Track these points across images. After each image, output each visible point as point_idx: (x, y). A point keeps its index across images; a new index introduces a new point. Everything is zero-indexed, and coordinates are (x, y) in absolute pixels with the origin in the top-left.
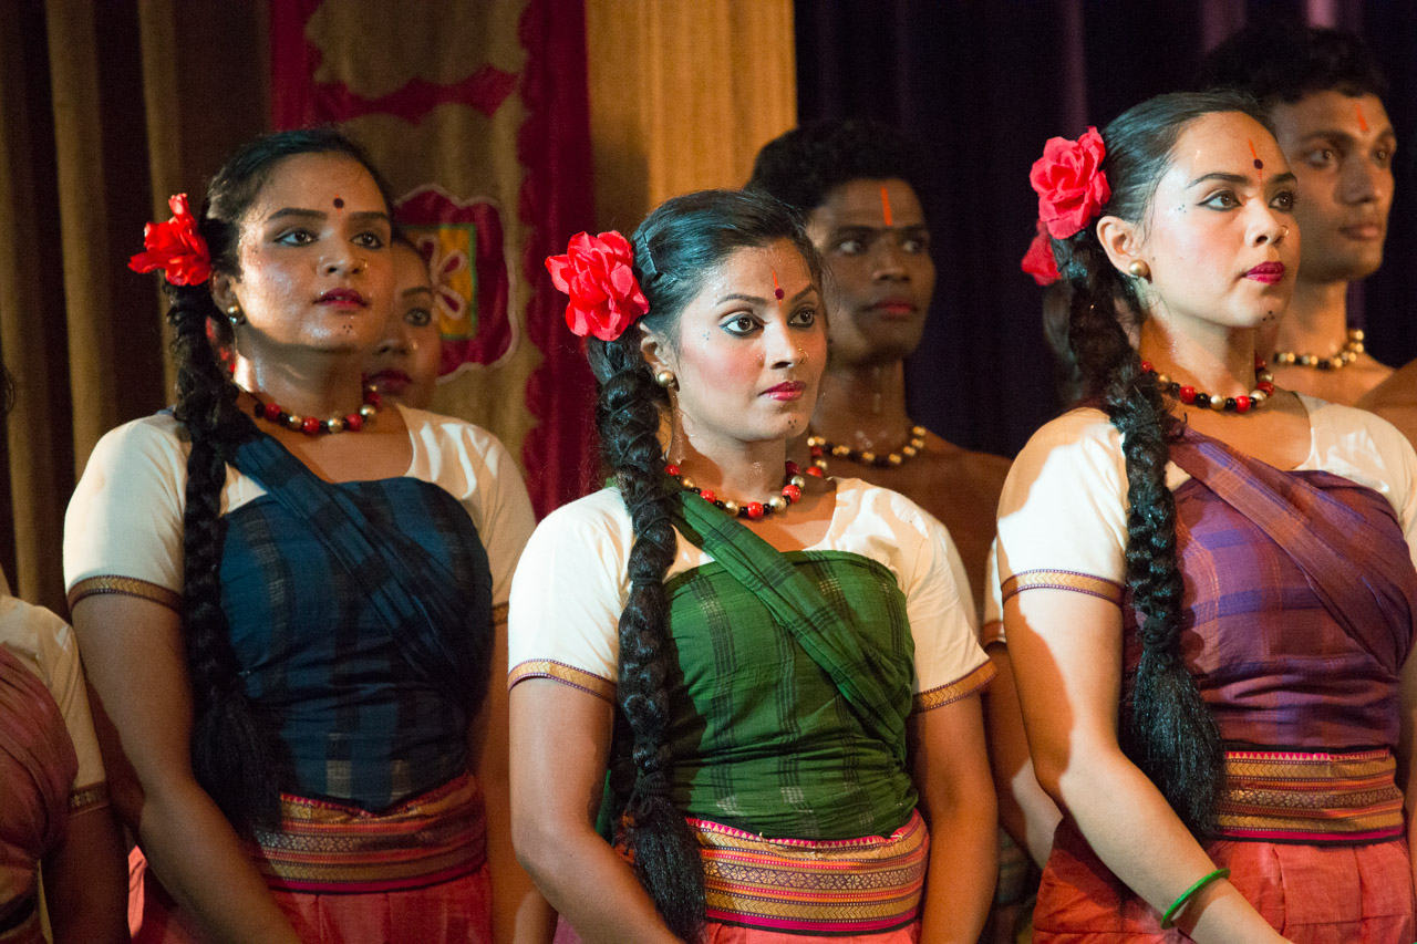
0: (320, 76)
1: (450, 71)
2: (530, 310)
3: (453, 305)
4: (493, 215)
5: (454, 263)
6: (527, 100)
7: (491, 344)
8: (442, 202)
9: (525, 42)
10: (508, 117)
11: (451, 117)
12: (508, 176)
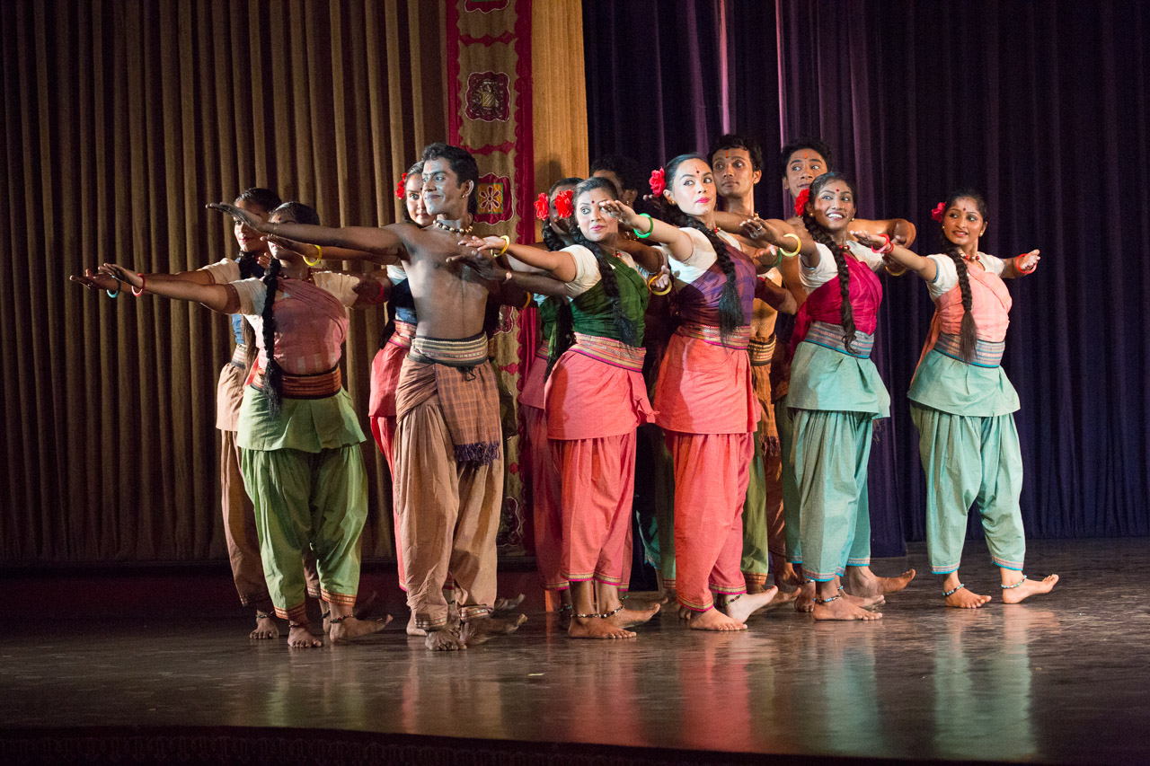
0: (462, 144)
1: (496, 142)
2: (517, 206)
3: (497, 205)
4: (508, 180)
5: (497, 193)
6: (517, 150)
7: (507, 215)
8: (494, 177)
9: (516, 135)
10: (512, 155)
11: (497, 154)
12: (512, 170)
